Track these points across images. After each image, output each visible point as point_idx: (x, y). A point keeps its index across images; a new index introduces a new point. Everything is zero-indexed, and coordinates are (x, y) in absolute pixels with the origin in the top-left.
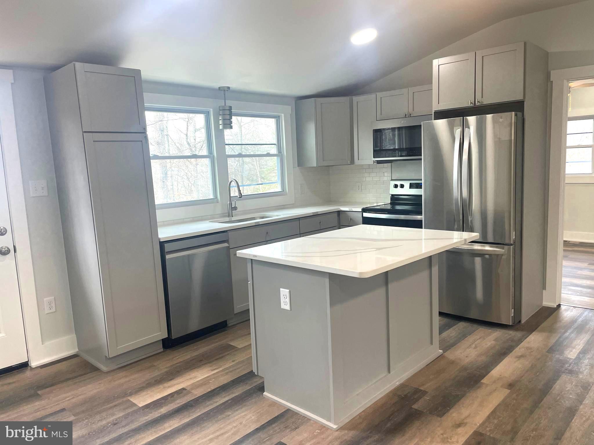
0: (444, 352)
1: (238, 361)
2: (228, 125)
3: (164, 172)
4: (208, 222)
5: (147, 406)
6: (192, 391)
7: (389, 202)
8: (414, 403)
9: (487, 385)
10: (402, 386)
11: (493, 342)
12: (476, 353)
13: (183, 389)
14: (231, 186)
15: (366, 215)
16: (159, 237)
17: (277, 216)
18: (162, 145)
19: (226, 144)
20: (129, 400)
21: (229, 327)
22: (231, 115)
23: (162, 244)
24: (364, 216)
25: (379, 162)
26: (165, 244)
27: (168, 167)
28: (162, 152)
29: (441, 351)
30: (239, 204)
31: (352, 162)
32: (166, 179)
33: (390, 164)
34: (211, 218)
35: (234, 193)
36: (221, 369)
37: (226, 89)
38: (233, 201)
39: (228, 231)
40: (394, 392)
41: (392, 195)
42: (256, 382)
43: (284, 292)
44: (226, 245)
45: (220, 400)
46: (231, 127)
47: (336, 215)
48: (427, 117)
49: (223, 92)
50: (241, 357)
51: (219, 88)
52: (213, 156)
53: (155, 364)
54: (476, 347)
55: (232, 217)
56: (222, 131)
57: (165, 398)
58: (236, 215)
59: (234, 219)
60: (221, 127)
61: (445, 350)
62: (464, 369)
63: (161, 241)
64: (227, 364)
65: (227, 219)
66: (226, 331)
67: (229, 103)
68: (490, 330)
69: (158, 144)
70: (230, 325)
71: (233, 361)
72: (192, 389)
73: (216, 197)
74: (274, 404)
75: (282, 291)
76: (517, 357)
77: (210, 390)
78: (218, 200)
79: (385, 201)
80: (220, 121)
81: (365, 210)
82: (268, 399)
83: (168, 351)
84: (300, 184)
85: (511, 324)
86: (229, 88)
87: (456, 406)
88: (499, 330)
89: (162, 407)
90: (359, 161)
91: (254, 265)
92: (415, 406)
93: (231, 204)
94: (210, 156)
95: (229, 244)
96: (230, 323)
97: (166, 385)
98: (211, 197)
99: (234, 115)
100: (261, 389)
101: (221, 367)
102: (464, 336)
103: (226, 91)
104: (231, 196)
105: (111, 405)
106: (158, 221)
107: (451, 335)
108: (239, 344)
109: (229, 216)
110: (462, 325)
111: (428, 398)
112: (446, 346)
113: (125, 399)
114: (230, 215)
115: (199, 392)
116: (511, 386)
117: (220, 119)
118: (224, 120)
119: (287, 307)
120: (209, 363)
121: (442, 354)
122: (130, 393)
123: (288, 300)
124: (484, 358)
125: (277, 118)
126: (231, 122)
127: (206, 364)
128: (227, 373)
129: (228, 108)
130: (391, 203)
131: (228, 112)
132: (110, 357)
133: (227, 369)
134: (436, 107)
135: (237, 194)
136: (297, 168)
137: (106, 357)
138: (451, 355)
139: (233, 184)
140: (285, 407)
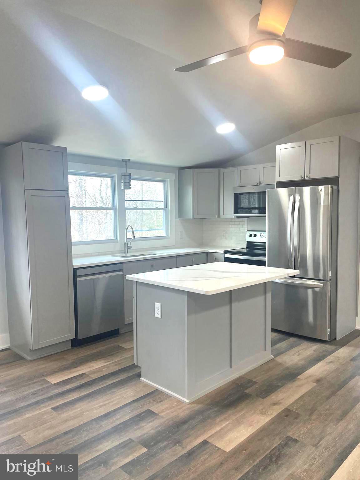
0: (275, 357)
1: (125, 357)
2: (128, 186)
3: (81, 218)
4: (109, 256)
5: (58, 384)
6: (90, 375)
7: (245, 246)
8: (246, 389)
9: (301, 380)
10: (241, 378)
11: (313, 352)
12: (298, 359)
13: (84, 374)
14: (128, 230)
15: (227, 256)
16: (73, 265)
17: (161, 254)
18: (80, 198)
19: (126, 200)
20: (45, 379)
21: (120, 334)
22: (130, 179)
23: (75, 270)
24: (225, 256)
25: (238, 217)
26: (77, 270)
27: (84, 215)
28: (80, 203)
29: (273, 356)
30: (133, 244)
31: (219, 216)
32: (82, 224)
33: (247, 219)
34: (112, 253)
35: (130, 235)
36: (112, 362)
37: (127, 161)
38: (128, 242)
39: (123, 263)
40: (234, 382)
41: (248, 242)
42: (137, 371)
43: (157, 305)
44: (121, 273)
45: (109, 382)
46: (130, 188)
47: (205, 255)
48: (272, 186)
49: (125, 162)
50: (126, 355)
51: (122, 160)
52: (116, 209)
53: (64, 357)
54: (298, 355)
55: (128, 253)
56: (123, 191)
57: (71, 379)
58: (130, 252)
59: (128, 255)
60: (122, 188)
61: (276, 356)
62: (287, 368)
63: (74, 268)
64: (117, 359)
65: (124, 255)
66: (118, 337)
67: (129, 171)
68: (312, 344)
69: (77, 197)
70: (121, 333)
71: (121, 357)
72: (90, 374)
73: (117, 239)
74: (147, 385)
75: (156, 304)
76: (326, 363)
77: (102, 375)
78: (117, 241)
79: (243, 246)
80: (122, 183)
81: (226, 252)
82: (144, 382)
83: (75, 348)
84: (180, 231)
85: (327, 340)
86: (129, 160)
87: (276, 392)
88: (319, 344)
89: (68, 385)
90: (224, 215)
91: (137, 286)
92: (247, 391)
93: (127, 244)
94: (114, 208)
95: (123, 272)
96: (121, 331)
97: (72, 370)
98: (113, 238)
99: (132, 180)
100: (139, 375)
101: (112, 360)
102: (292, 347)
103: (127, 162)
104: (128, 238)
105: (33, 382)
106: (73, 254)
107: (283, 346)
108: (126, 346)
109: (125, 253)
110: (292, 339)
111: (257, 387)
112: (278, 354)
113: (43, 378)
114: (127, 252)
115: (95, 376)
116: (318, 381)
117: (122, 182)
118: (125, 182)
119: (159, 316)
120: (104, 357)
121: (274, 358)
122: (46, 374)
123: (159, 311)
124: (303, 362)
125: (165, 182)
126: (130, 185)
127: (102, 358)
128: (116, 365)
129: (128, 175)
130: (247, 248)
131: (128, 177)
132: (33, 349)
133: (116, 362)
134: (278, 179)
135: (132, 237)
136: (178, 220)
137: (30, 349)
138: (279, 359)
139: (130, 229)
140: (155, 388)
